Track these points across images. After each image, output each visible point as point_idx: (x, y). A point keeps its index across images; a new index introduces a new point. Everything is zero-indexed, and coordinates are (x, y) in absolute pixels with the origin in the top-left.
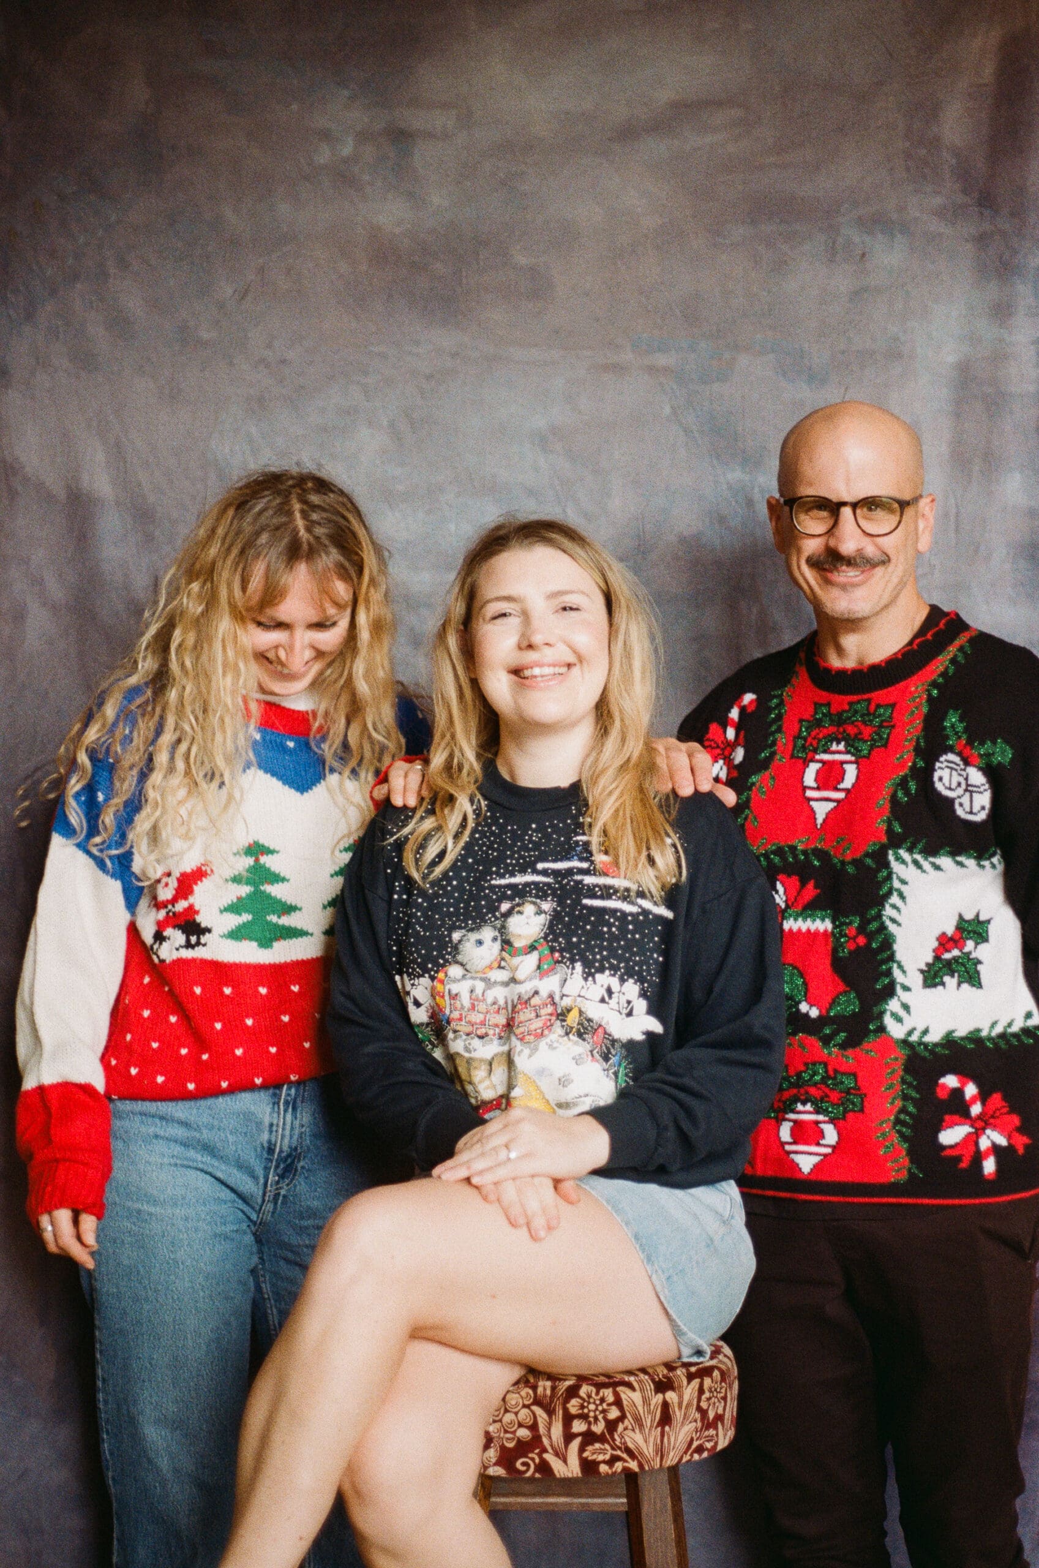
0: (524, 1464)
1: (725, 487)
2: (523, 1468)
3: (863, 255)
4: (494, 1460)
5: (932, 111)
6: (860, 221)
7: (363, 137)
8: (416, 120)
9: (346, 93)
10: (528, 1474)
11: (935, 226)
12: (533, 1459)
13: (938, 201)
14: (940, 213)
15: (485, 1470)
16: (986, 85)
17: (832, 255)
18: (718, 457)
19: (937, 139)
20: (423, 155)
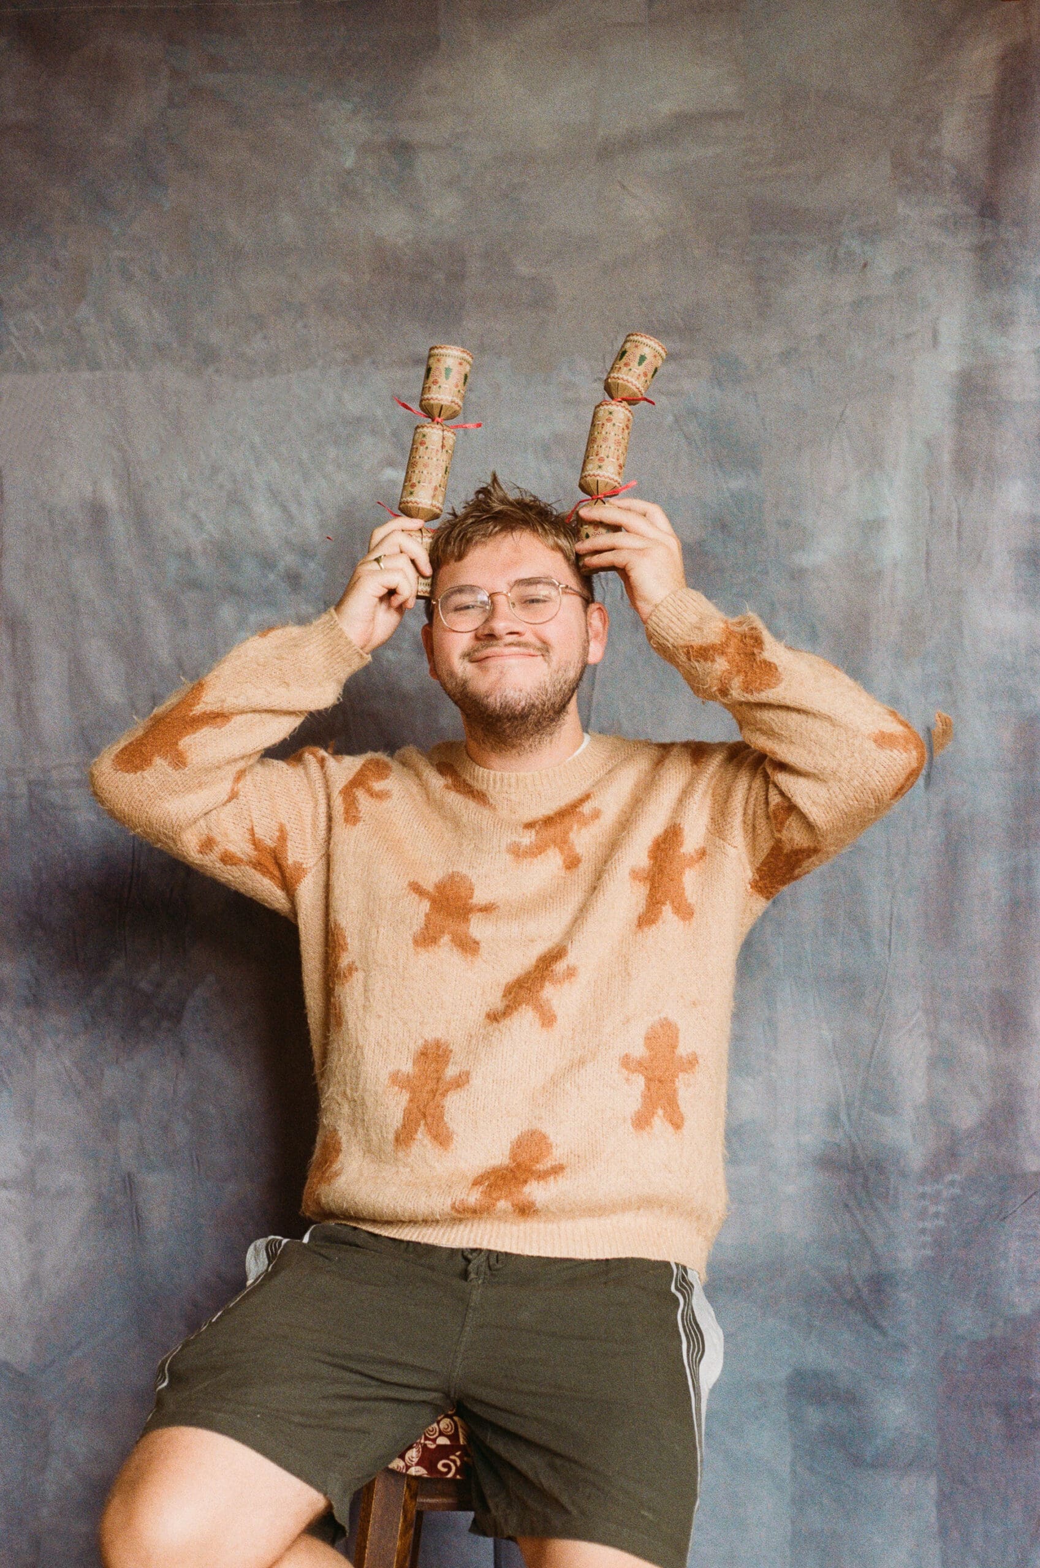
0: (444, 1465)
1: (727, 495)
2: (445, 1470)
3: (865, 265)
4: (416, 1460)
5: (931, 122)
6: (861, 232)
7: (365, 148)
8: (417, 132)
9: (350, 106)
10: (450, 1475)
11: (936, 236)
12: (454, 1462)
13: (940, 211)
14: (943, 224)
15: (407, 1470)
16: (987, 96)
17: (834, 264)
18: (721, 466)
19: (938, 150)
20: (426, 166)
